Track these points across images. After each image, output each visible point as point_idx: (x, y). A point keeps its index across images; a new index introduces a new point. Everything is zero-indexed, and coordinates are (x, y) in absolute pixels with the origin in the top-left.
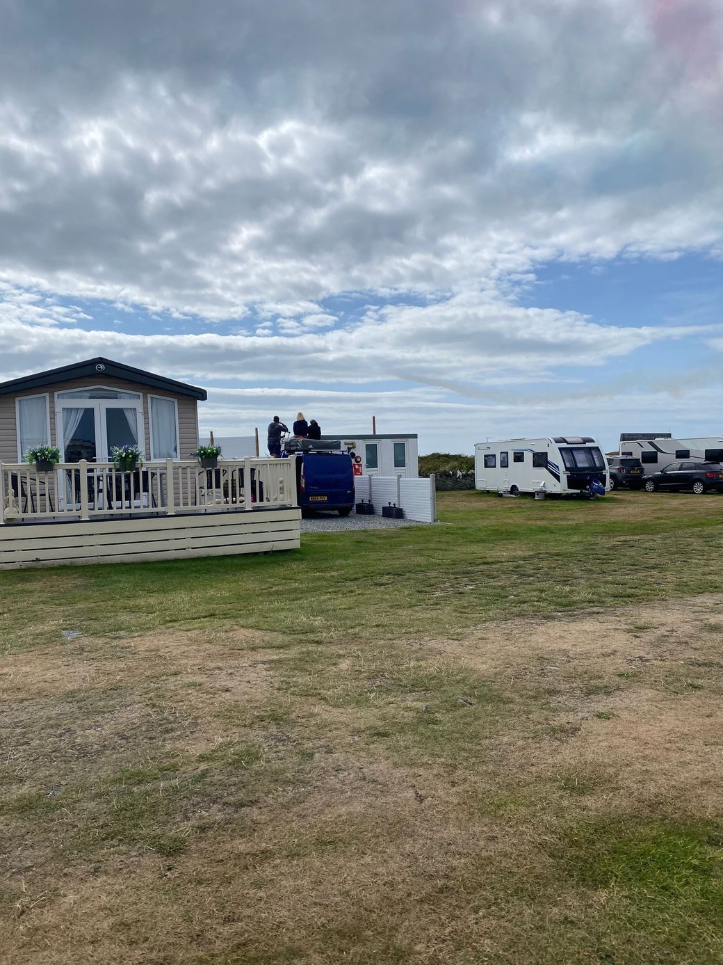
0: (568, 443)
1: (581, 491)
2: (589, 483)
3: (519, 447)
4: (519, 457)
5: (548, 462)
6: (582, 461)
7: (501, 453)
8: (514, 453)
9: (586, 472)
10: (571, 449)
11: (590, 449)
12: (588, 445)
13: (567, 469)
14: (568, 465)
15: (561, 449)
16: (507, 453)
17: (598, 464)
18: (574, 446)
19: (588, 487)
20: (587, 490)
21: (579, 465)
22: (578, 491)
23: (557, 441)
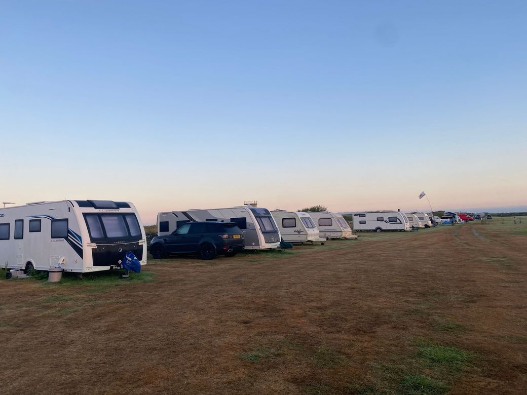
0: (96, 208)
1: (111, 268)
2: (122, 256)
3: (36, 213)
4: (36, 226)
5: (69, 232)
6: (114, 230)
7: (16, 221)
8: (30, 221)
9: (118, 243)
10: (99, 215)
11: (124, 215)
12: (122, 210)
13: (93, 240)
14: (94, 235)
15: (85, 215)
16: (22, 220)
17: (133, 234)
18: (104, 211)
19: (120, 262)
20: (119, 265)
21: (110, 234)
22: (108, 268)
23: (82, 204)
